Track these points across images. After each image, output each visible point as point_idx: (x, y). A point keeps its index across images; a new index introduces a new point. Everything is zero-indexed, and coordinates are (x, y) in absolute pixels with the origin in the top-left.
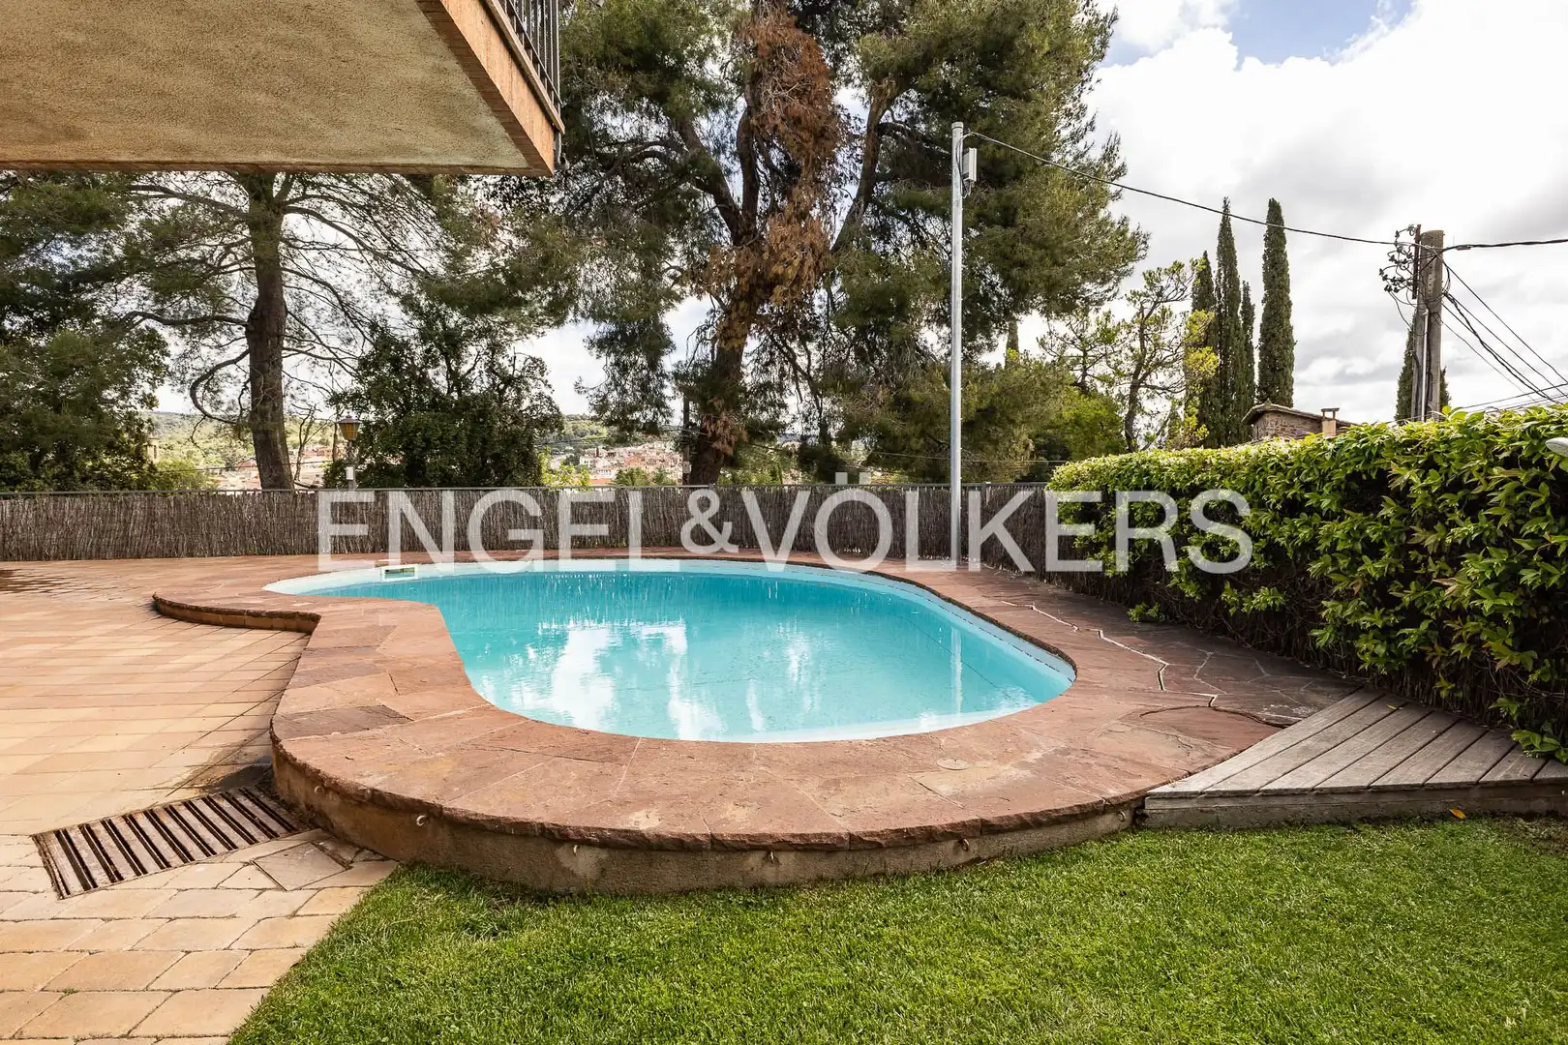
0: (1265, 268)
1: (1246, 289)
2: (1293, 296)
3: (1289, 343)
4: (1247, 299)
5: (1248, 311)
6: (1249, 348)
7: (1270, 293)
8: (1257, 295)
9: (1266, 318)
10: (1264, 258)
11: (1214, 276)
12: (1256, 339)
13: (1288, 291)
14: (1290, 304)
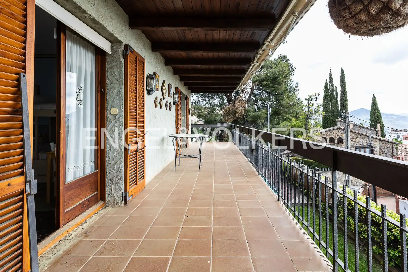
4: (336, 90)
5: (337, 93)
6: (337, 102)
7: (342, 89)
9: (341, 95)
11: (329, 86)
12: (339, 99)
14: (346, 91)
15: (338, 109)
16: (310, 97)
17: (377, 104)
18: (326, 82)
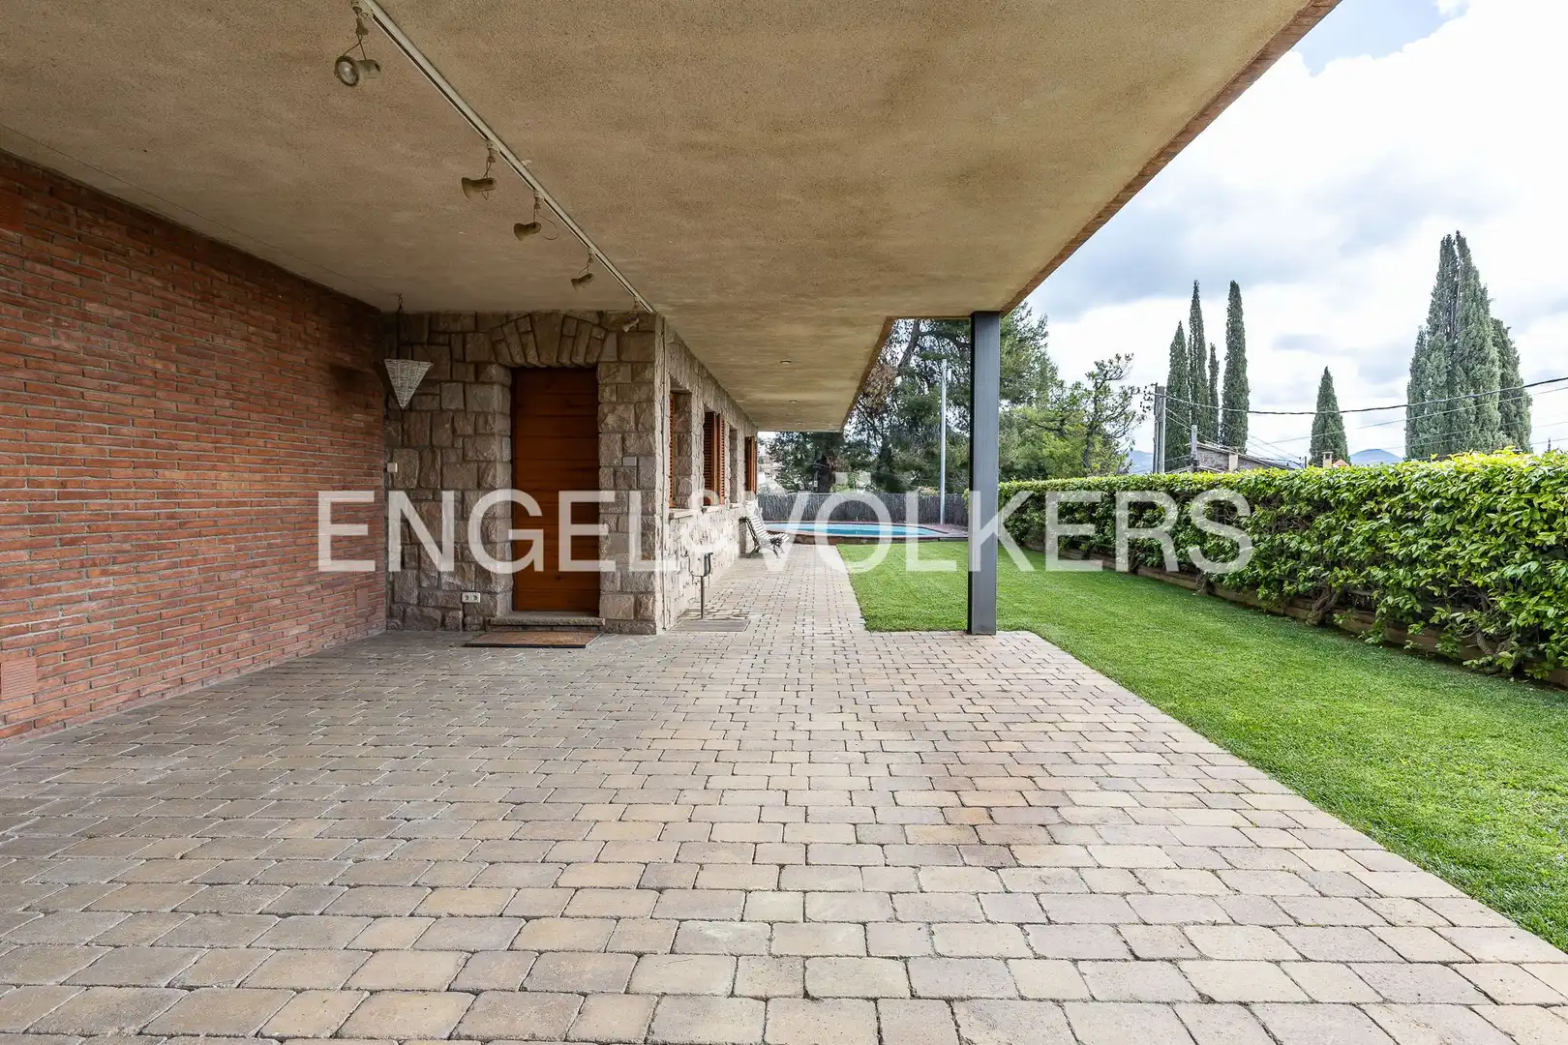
0: (1228, 333)
1: (1213, 349)
2: (1247, 355)
3: (1245, 391)
4: (1213, 357)
5: (1214, 365)
6: (1214, 395)
7: (1231, 352)
8: (1222, 353)
9: (1228, 372)
10: (1227, 324)
11: (1187, 341)
12: (1220, 387)
13: (1244, 351)
14: (1245, 361)
15: (1216, 420)
16: (1100, 365)
17: (1334, 399)
18: (1180, 329)
